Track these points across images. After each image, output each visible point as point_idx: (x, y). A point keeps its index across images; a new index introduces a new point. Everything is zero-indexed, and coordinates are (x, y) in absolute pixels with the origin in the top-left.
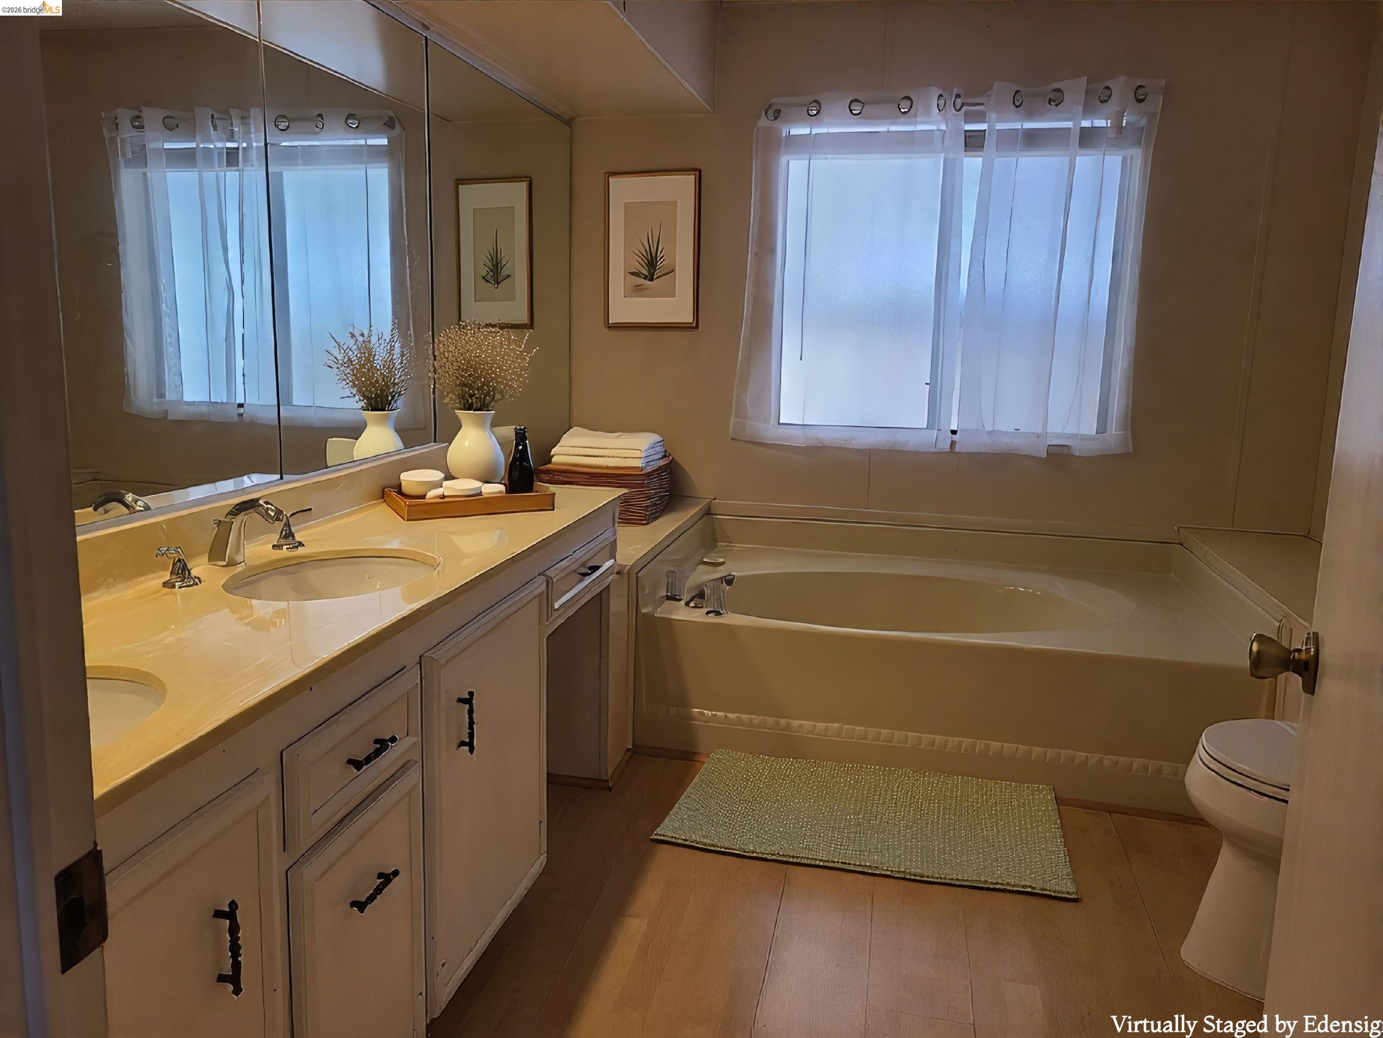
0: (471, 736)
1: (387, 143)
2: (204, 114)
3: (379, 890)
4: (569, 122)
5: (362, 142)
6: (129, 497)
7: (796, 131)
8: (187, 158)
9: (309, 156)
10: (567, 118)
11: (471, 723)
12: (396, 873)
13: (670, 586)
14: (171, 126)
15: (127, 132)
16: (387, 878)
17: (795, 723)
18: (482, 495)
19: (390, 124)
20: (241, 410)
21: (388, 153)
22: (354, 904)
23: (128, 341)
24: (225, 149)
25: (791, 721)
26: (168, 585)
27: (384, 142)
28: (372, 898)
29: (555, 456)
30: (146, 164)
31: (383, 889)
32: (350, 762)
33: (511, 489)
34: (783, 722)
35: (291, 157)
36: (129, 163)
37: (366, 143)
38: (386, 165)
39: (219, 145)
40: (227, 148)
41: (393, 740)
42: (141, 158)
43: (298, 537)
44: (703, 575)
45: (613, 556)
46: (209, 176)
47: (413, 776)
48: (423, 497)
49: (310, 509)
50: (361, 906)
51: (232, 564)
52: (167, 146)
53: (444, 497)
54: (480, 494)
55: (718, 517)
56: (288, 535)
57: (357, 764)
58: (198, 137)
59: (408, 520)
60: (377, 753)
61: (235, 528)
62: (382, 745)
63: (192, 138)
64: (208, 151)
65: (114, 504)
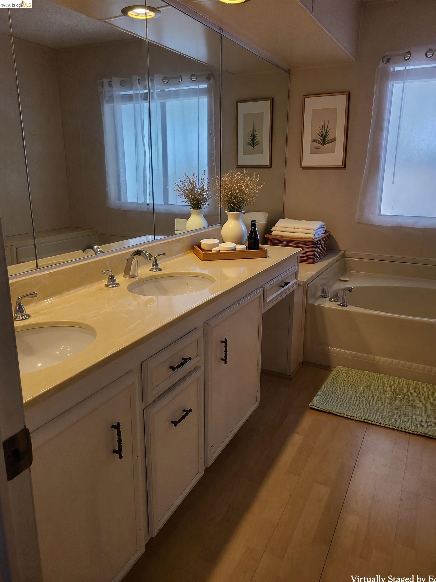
0: (226, 356)
1: (207, 87)
2: (136, 78)
3: (183, 417)
4: (288, 71)
5: (197, 87)
6: (96, 247)
7: (397, 69)
8: (130, 98)
9: (177, 94)
10: (287, 69)
11: (226, 351)
12: (191, 410)
13: (323, 291)
14: (123, 84)
15: (106, 88)
16: (187, 412)
17: (377, 358)
18: (236, 250)
19: (208, 78)
20: (148, 207)
21: (208, 91)
22: (173, 422)
23: (108, 177)
24: (143, 94)
25: (376, 357)
26: (107, 286)
27: (205, 86)
28: (180, 421)
29: (273, 231)
30: (113, 101)
31: (185, 417)
32: (171, 367)
33: (250, 247)
34: (371, 356)
35: (168, 95)
36: (107, 102)
37: (199, 87)
38: (207, 97)
39: (141, 92)
40: (144, 93)
41: (190, 359)
42: (111, 99)
43: (160, 266)
44: (339, 286)
45: (296, 278)
46: (137, 105)
47: (199, 373)
48: (211, 251)
49: (165, 254)
50: (175, 423)
51: (133, 277)
52: (122, 93)
53: (219, 251)
54: (235, 249)
55: (349, 259)
56: (156, 264)
57: (173, 368)
58: (133, 89)
59: (203, 261)
60: (182, 364)
61: (134, 261)
62: (185, 360)
63: (131, 89)
64: (137, 95)
65: (90, 249)
